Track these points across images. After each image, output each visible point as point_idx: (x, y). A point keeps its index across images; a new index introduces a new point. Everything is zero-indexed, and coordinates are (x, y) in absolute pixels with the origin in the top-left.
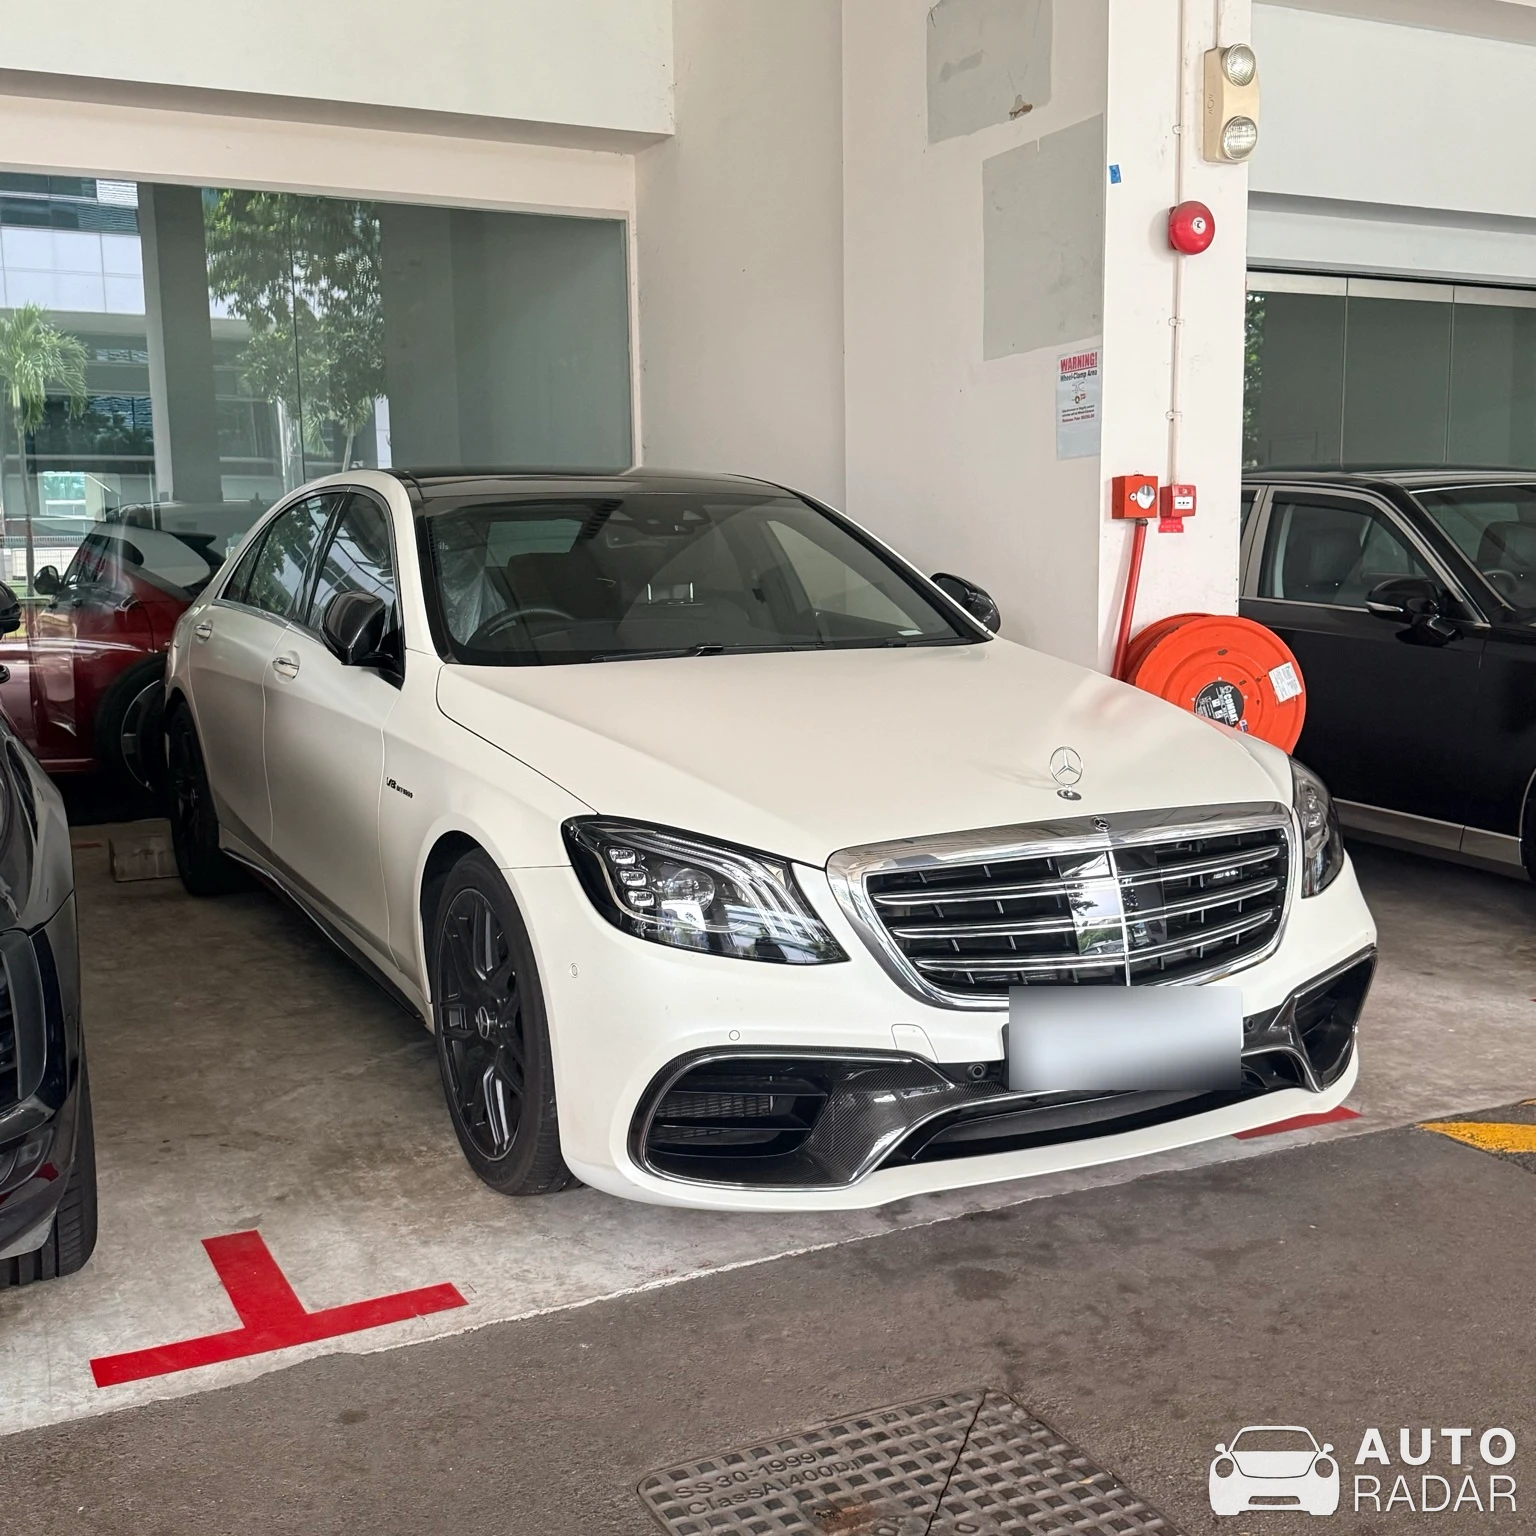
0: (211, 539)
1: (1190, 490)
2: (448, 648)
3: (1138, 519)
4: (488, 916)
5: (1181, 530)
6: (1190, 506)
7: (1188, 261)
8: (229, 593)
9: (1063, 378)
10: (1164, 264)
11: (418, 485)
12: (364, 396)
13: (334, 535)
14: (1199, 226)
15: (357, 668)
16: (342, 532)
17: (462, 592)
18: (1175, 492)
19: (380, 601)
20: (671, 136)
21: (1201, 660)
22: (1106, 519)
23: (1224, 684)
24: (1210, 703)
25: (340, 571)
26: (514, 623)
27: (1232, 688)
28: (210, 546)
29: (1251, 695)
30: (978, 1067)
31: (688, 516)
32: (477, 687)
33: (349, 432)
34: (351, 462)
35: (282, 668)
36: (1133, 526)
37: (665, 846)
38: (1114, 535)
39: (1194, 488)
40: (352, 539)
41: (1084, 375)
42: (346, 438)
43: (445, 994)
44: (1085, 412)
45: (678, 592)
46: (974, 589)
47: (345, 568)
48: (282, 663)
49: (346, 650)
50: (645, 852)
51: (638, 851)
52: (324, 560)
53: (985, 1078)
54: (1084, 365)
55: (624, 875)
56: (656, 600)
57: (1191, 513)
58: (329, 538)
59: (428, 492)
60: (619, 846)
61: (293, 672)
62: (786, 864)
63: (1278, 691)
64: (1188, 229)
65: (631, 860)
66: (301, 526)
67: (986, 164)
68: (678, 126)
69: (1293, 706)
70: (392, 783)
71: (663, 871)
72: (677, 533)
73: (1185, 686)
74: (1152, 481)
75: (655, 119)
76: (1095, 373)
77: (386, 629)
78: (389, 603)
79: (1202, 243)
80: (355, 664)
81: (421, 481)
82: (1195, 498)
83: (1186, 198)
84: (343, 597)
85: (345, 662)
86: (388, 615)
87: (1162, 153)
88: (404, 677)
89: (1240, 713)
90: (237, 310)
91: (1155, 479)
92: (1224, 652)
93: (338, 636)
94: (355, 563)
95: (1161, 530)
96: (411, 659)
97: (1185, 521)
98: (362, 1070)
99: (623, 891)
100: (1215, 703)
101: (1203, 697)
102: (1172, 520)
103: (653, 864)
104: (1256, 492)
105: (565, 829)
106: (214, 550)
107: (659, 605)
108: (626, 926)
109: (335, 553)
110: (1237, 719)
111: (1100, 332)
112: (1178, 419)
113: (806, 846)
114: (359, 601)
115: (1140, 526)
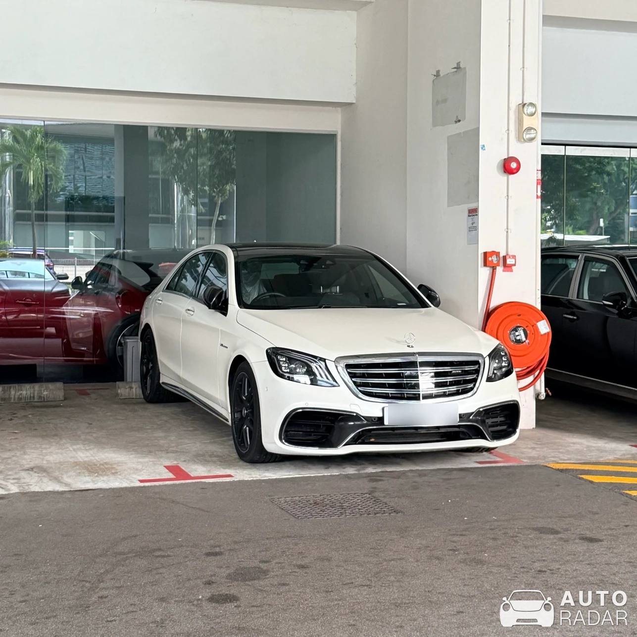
0: (151, 265)
1: (514, 257)
2: (242, 304)
3: (493, 267)
4: (246, 379)
5: (512, 271)
6: (514, 263)
7: (511, 176)
8: (169, 288)
9: (469, 216)
10: (504, 178)
11: (237, 251)
12: (227, 184)
13: (209, 266)
14: (514, 165)
15: (213, 310)
16: (211, 265)
17: (251, 288)
18: (507, 257)
19: (221, 289)
20: (354, 103)
21: (512, 318)
22: (481, 267)
23: (520, 327)
24: (515, 333)
25: (209, 280)
26: (268, 297)
27: (523, 328)
28: (150, 268)
29: (530, 331)
30: (375, 418)
31: (328, 262)
32: (250, 316)
33: (218, 200)
34: (219, 216)
35: (188, 312)
36: (491, 269)
37: (294, 355)
38: (484, 273)
39: (515, 256)
40: (215, 267)
41: (474, 215)
42: (216, 204)
43: (234, 408)
44: (473, 228)
45: (333, 290)
46: (431, 290)
47: (211, 279)
48: (189, 310)
49: (210, 304)
50: (288, 357)
51: (286, 357)
52: (204, 276)
53: (377, 421)
54: (473, 212)
55: (281, 363)
56: (324, 292)
57: (514, 265)
58: (206, 267)
59: (240, 253)
60: (281, 355)
61: (192, 313)
62: (324, 360)
63: (540, 330)
64: (510, 166)
65: (284, 359)
66: (195, 262)
67: (448, 138)
68: (357, 100)
69: (547, 335)
70: (222, 345)
71: (292, 362)
72: (323, 268)
73: (506, 326)
74: (497, 254)
75: (348, 97)
76: (477, 215)
77: (223, 298)
78: (224, 290)
79: (515, 171)
80: (212, 309)
81: (238, 249)
82: (515, 260)
83: (510, 156)
84: (210, 288)
85: (210, 308)
86: (224, 295)
87: (502, 140)
88: (227, 312)
89: (526, 337)
90: (159, 135)
91: (499, 253)
92: (520, 315)
93: (208, 300)
94: (215, 277)
95: (504, 271)
96: (230, 307)
97: (513, 267)
98: (208, 441)
99: (280, 367)
100: (517, 334)
101: (512, 331)
102: (507, 267)
103: (290, 360)
104: (579, 256)
105: (267, 351)
106: (152, 270)
107: (324, 294)
108: (281, 376)
109: (208, 274)
110: (525, 340)
111: (478, 201)
112: (509, 231)
113: (330, 355)
114: (215, 289)
115: (494, 269)
